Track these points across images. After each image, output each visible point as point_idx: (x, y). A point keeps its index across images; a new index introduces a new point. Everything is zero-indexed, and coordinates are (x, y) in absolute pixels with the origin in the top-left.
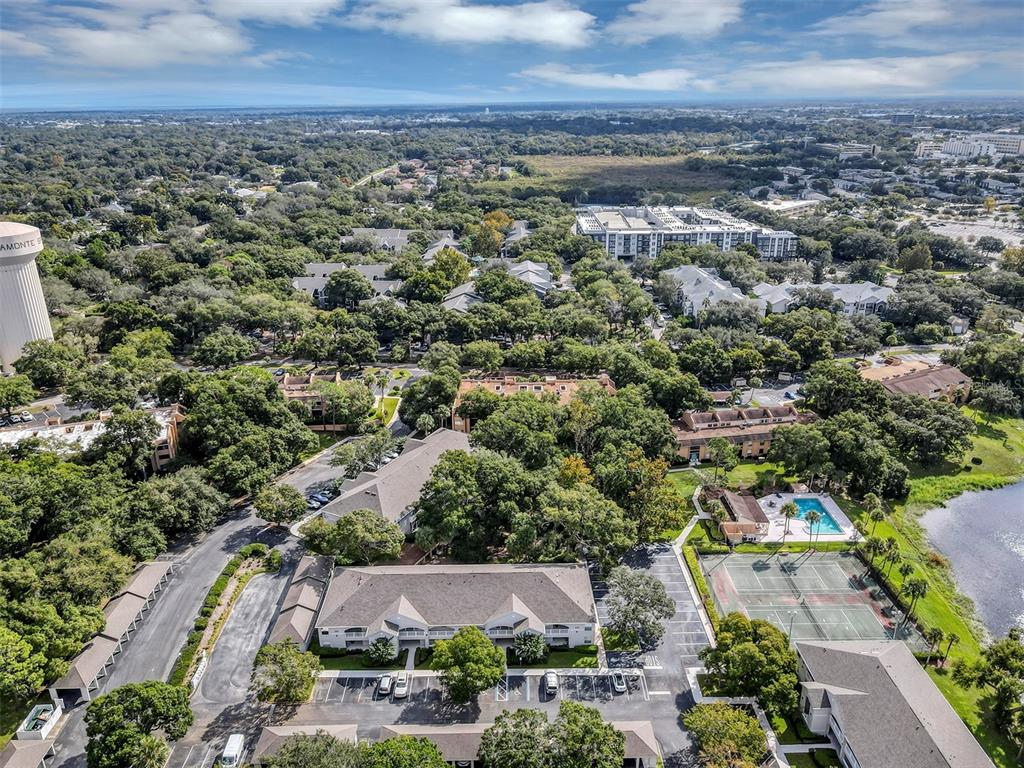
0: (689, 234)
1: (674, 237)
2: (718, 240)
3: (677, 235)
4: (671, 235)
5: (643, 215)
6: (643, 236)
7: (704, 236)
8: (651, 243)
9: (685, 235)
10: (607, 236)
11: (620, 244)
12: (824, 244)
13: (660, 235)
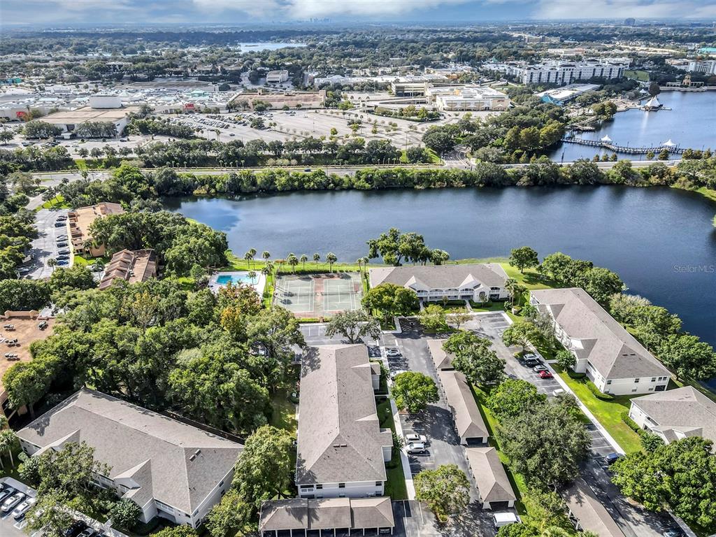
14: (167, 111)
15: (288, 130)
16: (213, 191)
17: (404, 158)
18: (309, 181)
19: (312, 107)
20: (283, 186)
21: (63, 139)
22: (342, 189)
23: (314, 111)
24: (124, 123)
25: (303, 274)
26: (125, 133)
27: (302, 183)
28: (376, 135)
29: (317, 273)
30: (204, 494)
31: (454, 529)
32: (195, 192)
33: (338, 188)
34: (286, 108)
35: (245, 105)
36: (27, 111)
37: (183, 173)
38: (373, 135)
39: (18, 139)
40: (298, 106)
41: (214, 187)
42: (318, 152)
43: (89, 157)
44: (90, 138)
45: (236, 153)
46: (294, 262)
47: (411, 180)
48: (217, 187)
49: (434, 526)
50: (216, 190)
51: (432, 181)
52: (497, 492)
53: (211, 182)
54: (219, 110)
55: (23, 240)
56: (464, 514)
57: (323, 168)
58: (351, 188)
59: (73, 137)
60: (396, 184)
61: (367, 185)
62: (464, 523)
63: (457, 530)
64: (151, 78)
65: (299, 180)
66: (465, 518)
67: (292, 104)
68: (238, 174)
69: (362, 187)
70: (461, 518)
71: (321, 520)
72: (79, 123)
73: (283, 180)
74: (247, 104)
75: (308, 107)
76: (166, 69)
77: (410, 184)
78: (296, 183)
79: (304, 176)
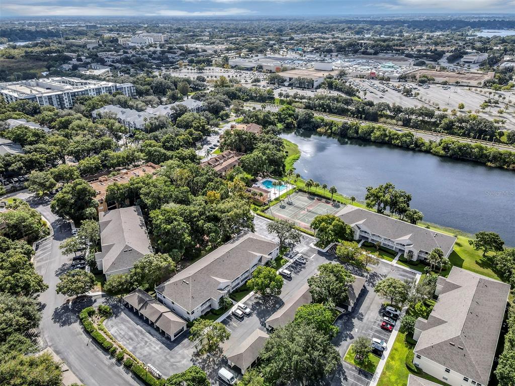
0: (84, 91)
1: (76, 93)
2: (99, 92)
3: (78, 92)
4: (74, 93)
5: (35, 85)
6: (59, 95)
7: (92, 91)
8: (64, 99)
9: (82, 91)
10: (37, 98)
11: (46, 102)
12: (148, 87)
13: (68, 93)
14: (357, 76)
15: (425, 100)
16: (329, 131)
17: (504, 139)
18: (397, 139)
19: (469, 85)
20: (377, 138)
21: (284, 86)
22: (421, 151)
23: (468, 88)
24: (322, 80)
25: (312, 195)
26: (319, 87)
27: (391, 139)
28: (501, 115)
29: (321, 197)
30: (116, 268)
31: (200, 361)
32: (319, 130)
33: (417, 149)
34: (445, 83)
35: (414, 77)
36: (281, 67)
37: (317, 116)
38: (499, 114)
39: (263, 83)
40: (457, 83)
41: (331, 129)
42: (429, 120)
43: (282, 98)
44: (298, 87)
45: (364, 110)
46: (309, 185)
47: (486, 156)
48: (333, 129)
49: (194, 353)
50: (332, 132)
51: (507, 162)
52: (238, 359)
53: (331, 125)
54: (390, 79)
55: (199, 134)
56: (215, 359)
57: (413, 131)
58: (428, 152)
59: (290, 85)
60: (470, 157)
61: (442, 152)
62: (210, 362)
63: (201, 362)
64: (376, 53)
65: (390, 136)
66: (213, 360)
67: (452, 81)
68: (349, 122)
69: (437, 152)
70: (211, 359)
71: (146, 310)
72: (296, 77)
73: (378, 133)
74: (415, 77)
75: (466, 84)
76: (394, 47)
77: (483, 160)
78: (387, 139)
79: (395, 134)
